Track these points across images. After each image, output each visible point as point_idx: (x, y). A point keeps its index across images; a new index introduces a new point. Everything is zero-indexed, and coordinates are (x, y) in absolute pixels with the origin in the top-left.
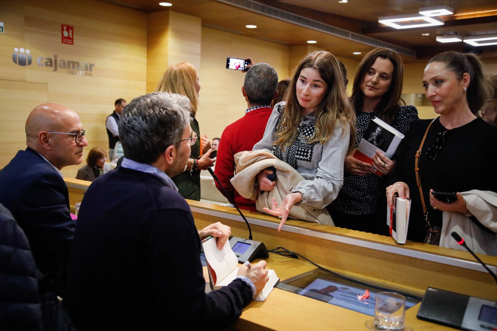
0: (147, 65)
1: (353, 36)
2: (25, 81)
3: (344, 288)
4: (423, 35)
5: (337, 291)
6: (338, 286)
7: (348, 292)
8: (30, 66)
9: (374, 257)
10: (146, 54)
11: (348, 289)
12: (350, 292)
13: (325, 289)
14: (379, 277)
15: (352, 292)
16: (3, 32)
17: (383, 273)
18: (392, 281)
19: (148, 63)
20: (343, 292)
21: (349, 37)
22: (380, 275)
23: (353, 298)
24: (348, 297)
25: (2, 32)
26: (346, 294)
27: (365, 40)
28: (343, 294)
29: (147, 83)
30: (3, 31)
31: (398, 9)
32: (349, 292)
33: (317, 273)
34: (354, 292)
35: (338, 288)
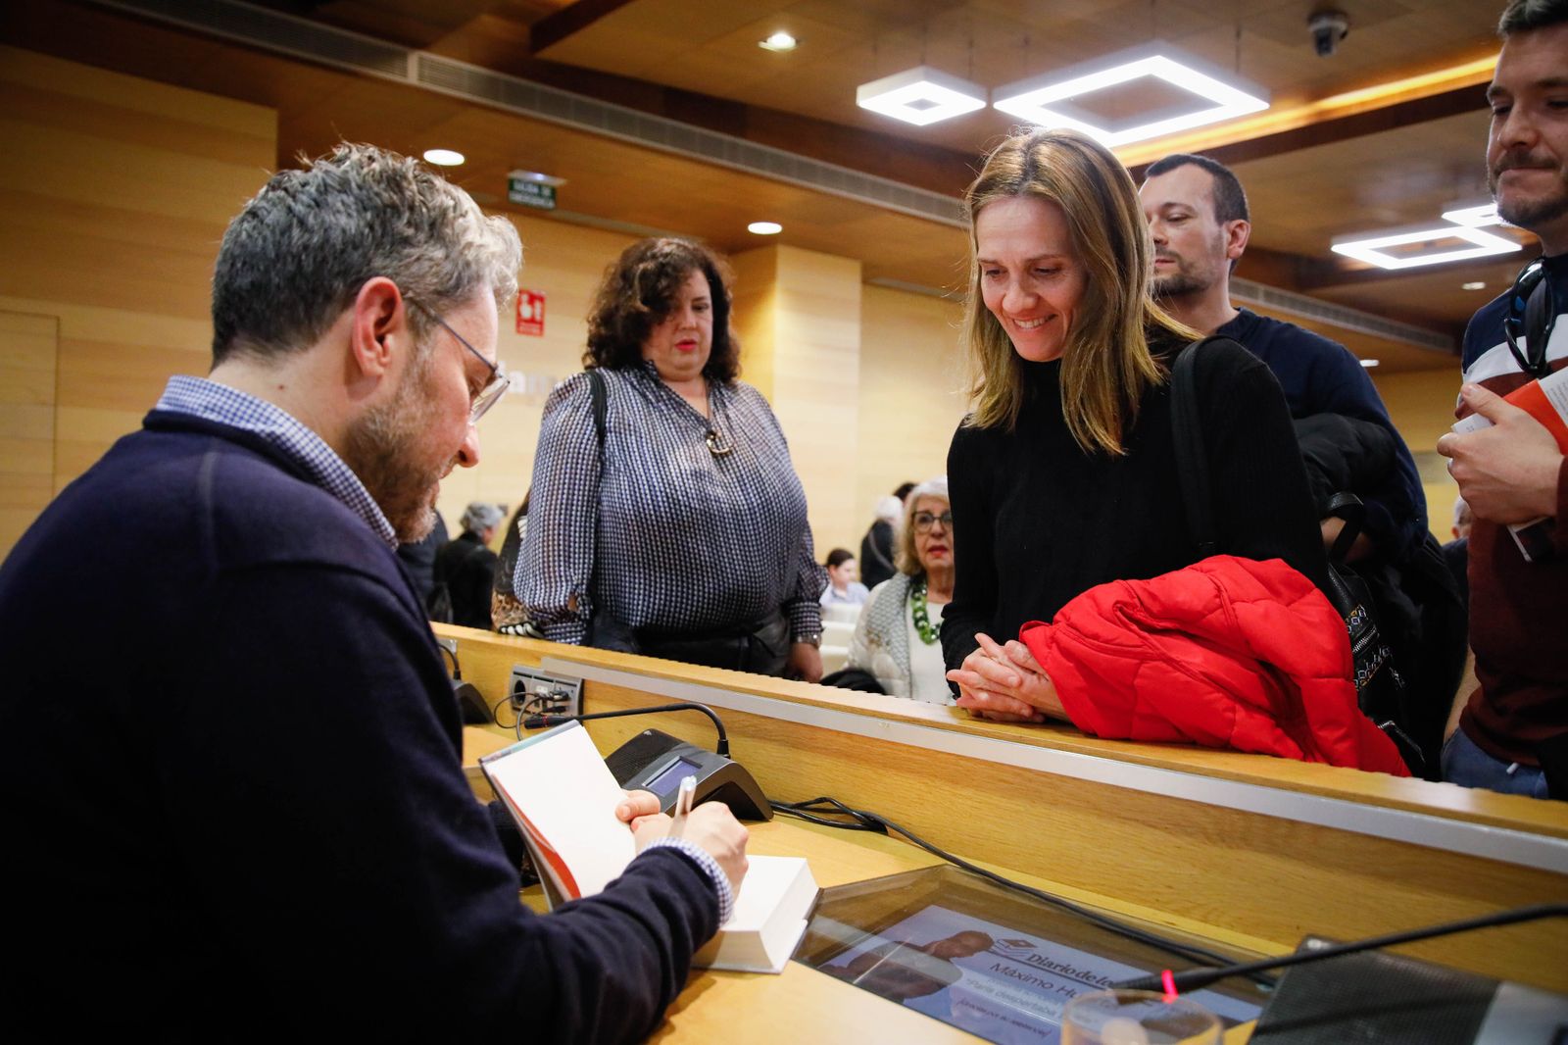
1: (1269, 296)
3: (1015, 943)
4: (1467, 286)
5: (983, 953)
6: (997, 932)
7: (1023, 960)
9: (1138, 821)
11: (1032, 946)
12: (1034, 956)
13: (941, 944)
14: (1157, 900)
15: (1040, 958)
17: (1170, 887)
18: (1205, 920)
20: (1006, 957)
21: (1256, 298)
22: (1158, 893)
23: (1036, 980)
24: (1020, 976)
26: (1013, 965)
27: (1305, 307)
28: (1004, 963)
31: (1387, 214)
32: (1029, 959)
33: (935, 886)
34: (1047, 958)
35: (994, 940)
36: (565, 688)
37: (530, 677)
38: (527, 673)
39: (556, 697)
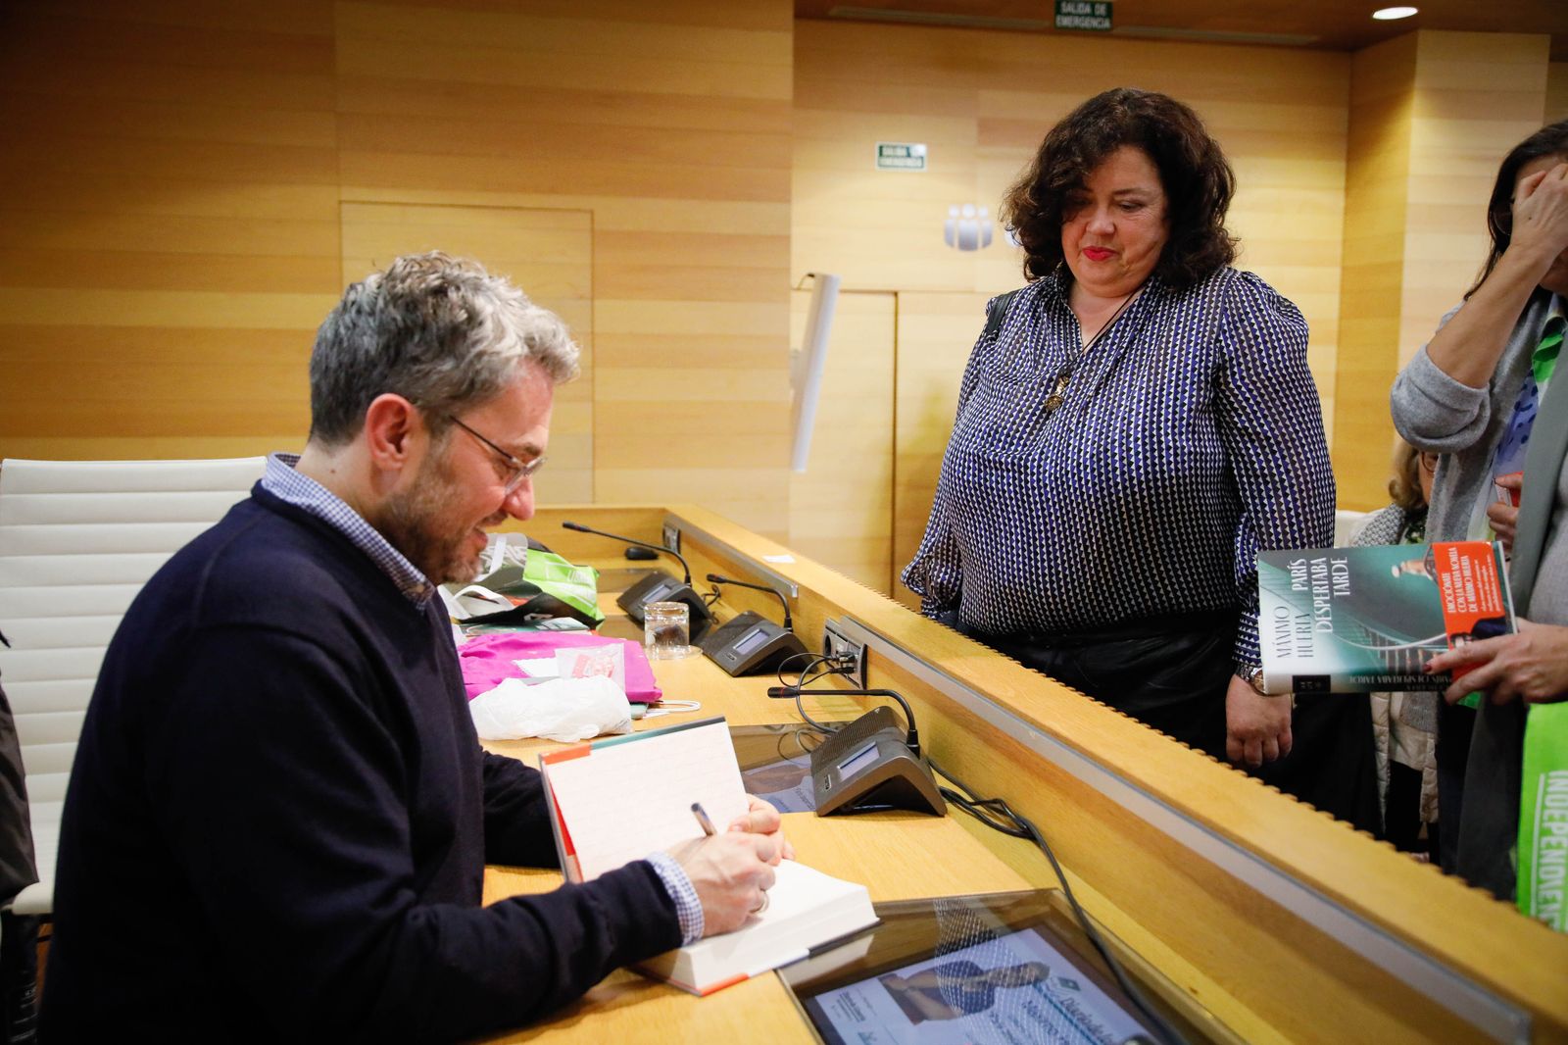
0: (1346, 214)
2: (972, 292)
5: (1029, 988)
7: (1055, 1002)
8: (989, 249)
10: (1341, 182)
11: (1077, 989)
12: (1070, 999)
15: (1073, 1004)
16: (925, 169)
19: (1347, 210)
20: (1043, 994)
23: (1049, 1024)
24: (1037, 1018)
25: (917, 170)
26: (1042, 1005)
28: (1037, 1002)
29: (1344, 269)
30: (922, 167)
33: (1044, 909)
34: (1078, 1004)
35: (1050, 976)
36: (855, 651)
37: (834, 633)
38: (833, 629)
39: (842, 659)
